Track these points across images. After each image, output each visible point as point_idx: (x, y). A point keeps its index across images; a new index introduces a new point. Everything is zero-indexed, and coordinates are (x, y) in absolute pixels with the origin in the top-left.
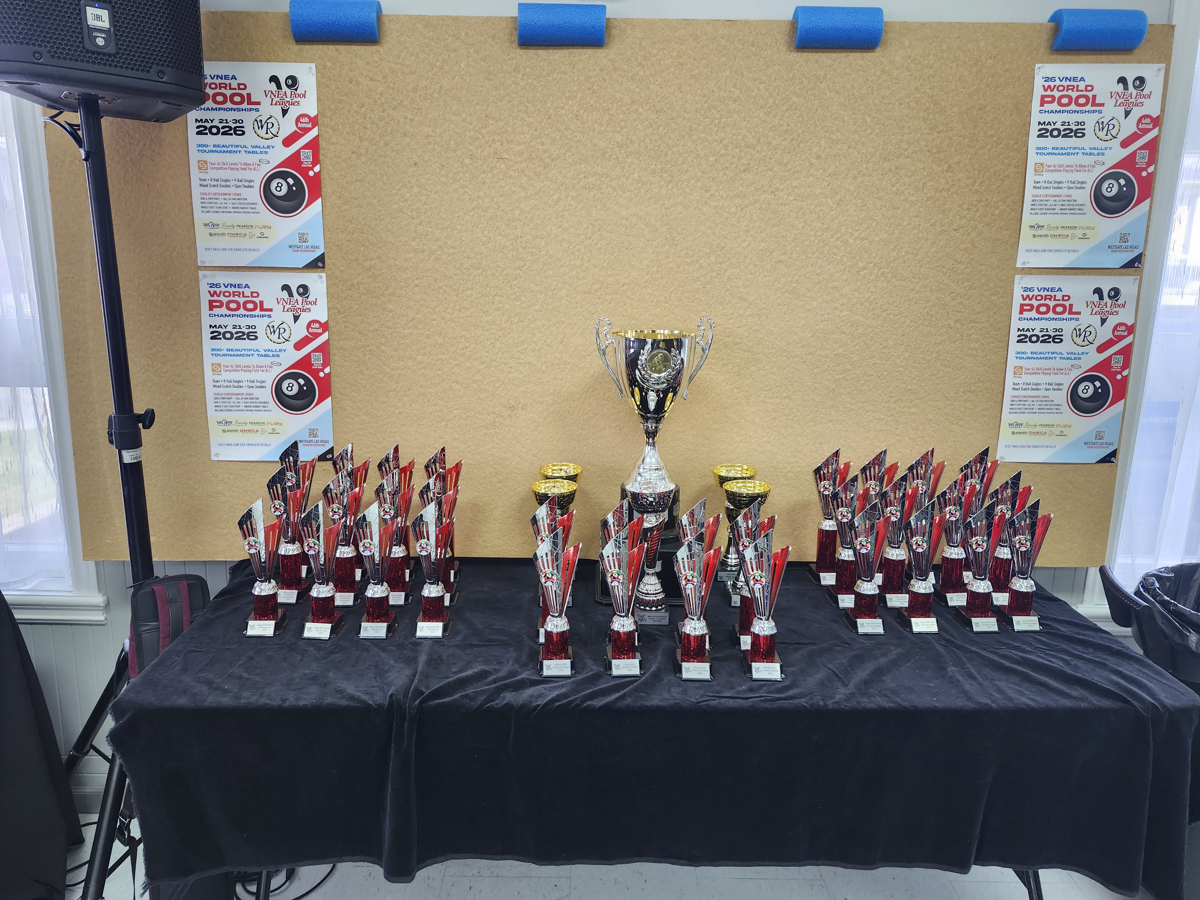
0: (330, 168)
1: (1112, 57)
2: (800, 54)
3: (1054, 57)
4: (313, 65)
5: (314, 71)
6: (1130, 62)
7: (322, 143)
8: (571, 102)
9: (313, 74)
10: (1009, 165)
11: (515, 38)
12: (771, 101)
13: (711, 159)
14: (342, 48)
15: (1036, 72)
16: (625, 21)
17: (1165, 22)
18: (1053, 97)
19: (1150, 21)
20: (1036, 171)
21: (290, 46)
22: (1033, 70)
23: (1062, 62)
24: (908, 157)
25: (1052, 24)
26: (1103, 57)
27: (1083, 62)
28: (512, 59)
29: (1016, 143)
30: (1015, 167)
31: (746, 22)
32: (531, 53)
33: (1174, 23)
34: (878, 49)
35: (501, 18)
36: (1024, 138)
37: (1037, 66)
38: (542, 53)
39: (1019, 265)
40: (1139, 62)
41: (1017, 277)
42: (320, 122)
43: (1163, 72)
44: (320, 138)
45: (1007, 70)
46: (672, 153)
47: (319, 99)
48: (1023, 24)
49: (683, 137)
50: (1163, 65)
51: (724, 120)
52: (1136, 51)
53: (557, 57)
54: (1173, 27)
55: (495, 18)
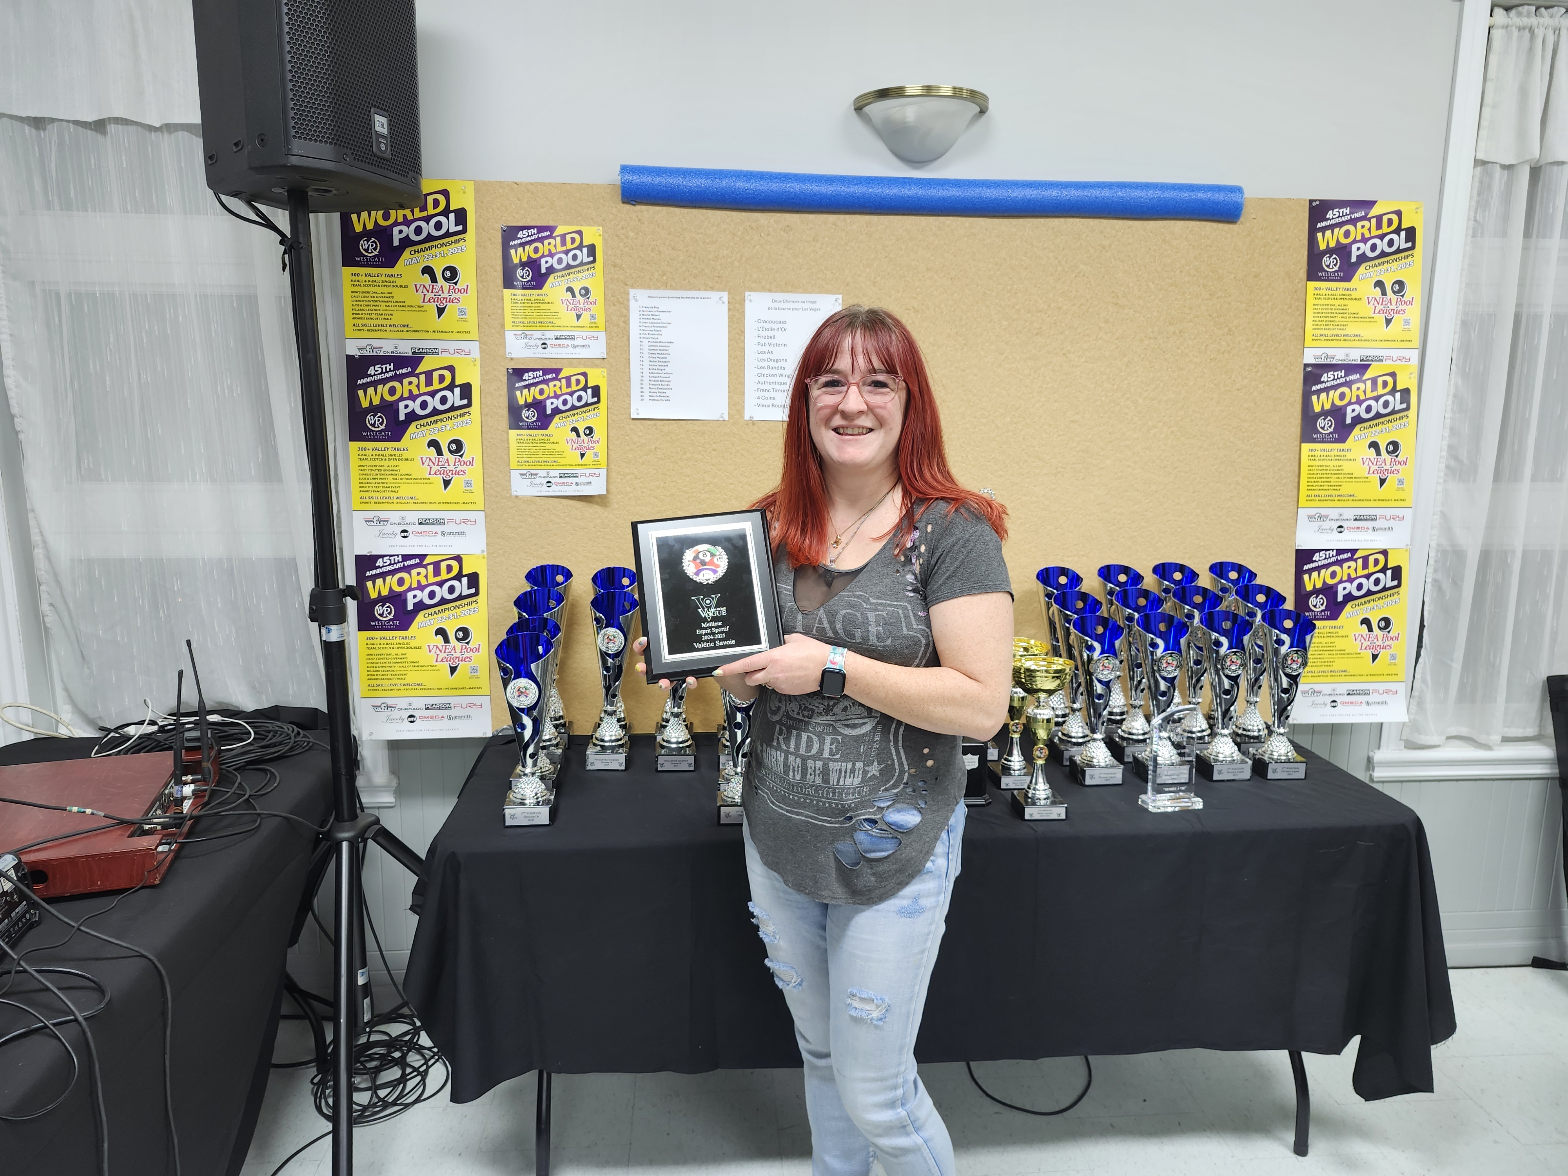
12: (1060, 268)
13: (1005, 323)
24: (1191, 321)
46: (967, 318)
49: (977, 302)
51: (1016, 286)
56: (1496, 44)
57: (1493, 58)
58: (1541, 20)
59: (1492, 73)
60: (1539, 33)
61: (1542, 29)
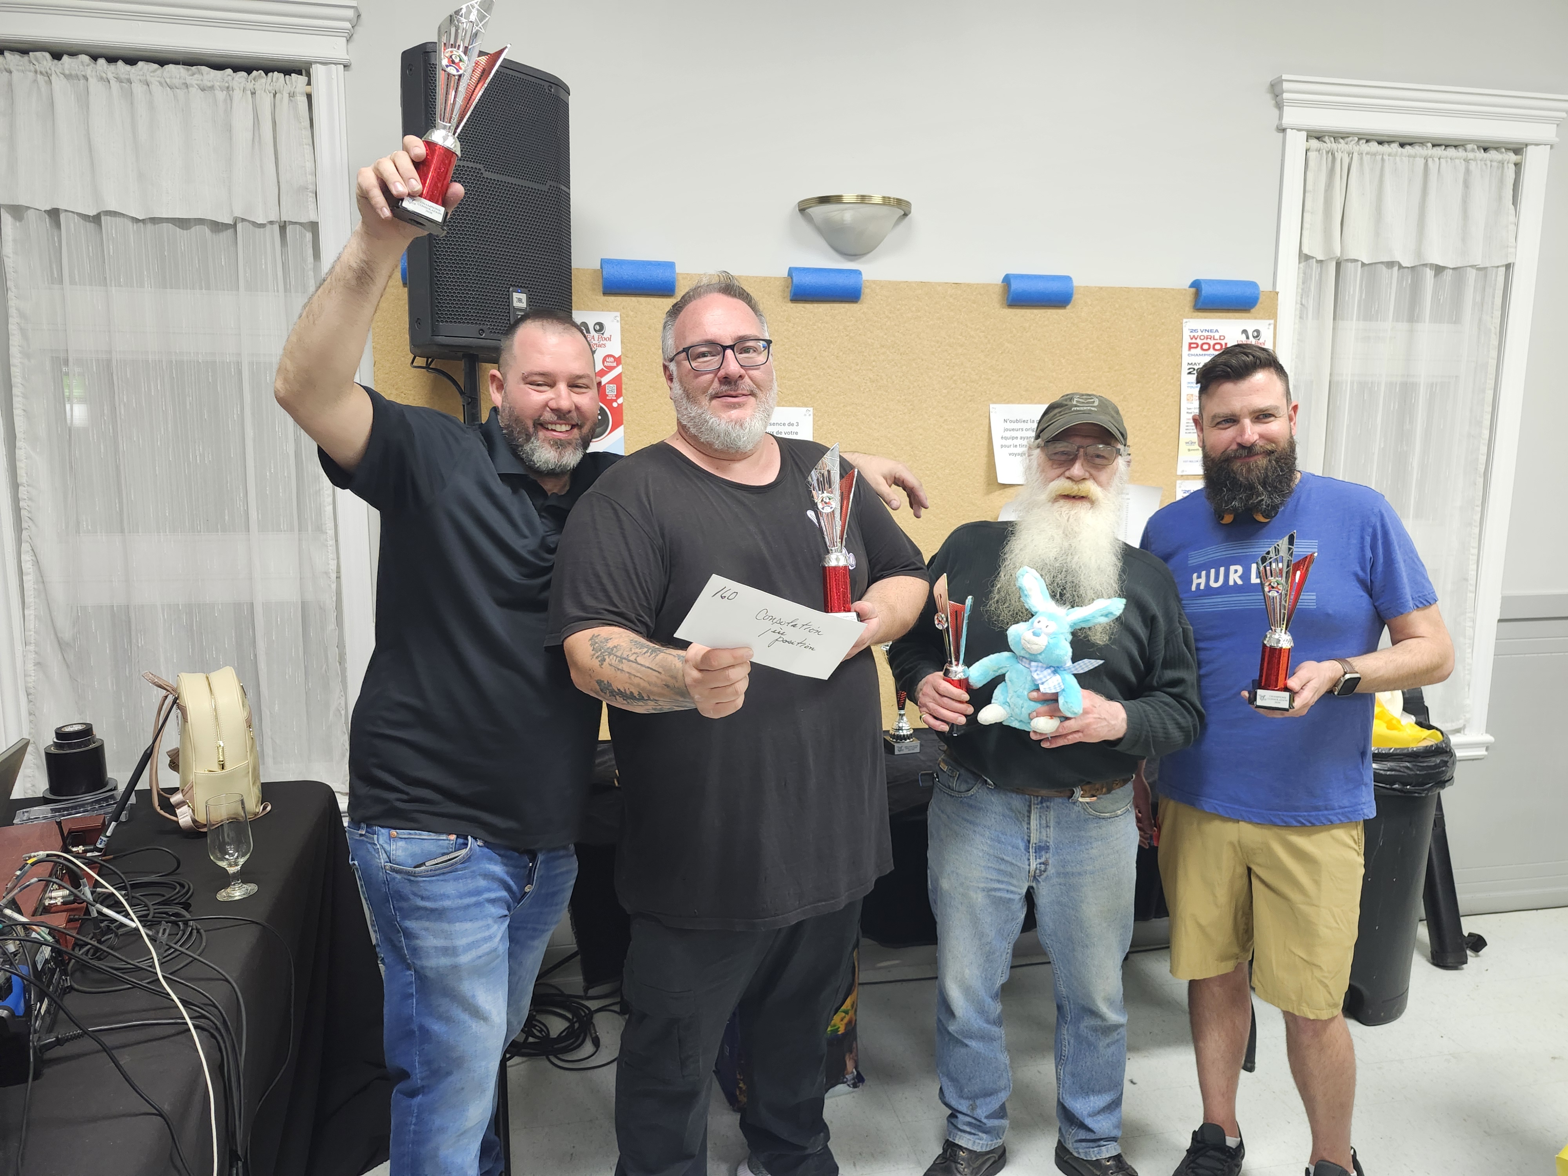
0: (631, 400)
1: (1237, 315)
2: (1010, 310)
3: (1196, 314)
4: (618, 314)
5: (619, 319)
6: (1249, 319)
7: (624, 379)
8: (832, 346)
9: (618, 321)
10: (1168, 396)
11: (788, 295)
12: (989, 346)
13: (944, 391)
14: (643, 300)
15: (1184, 325)
16: (874, 282)
17: (1271, 290)
18: (1197, 344)
19: (1261, 289)
20: (1188, 400)
21: (597, 297)
22: (1182, 323)
23: (1201, 318)
25: (1193, 290)
26: (1230, 315)
27: (1216, 318)
28: (785, 311)
29: (1173, 379)
30: (1172, 397)
31: (969, 285)
32: (800, 306)
33: (1277, 290)
34: (1069, 307)
35: (775, 278)
36: (1178, 375)
37: (1185, 320)
38: (809, 306)
39: (1179, 473)
40: (1255, 318)
41: (1178, 482)
42: (623, 362)
43: (1272, 326)
44: (623, 375)
45: (1163, 323)
46: (914, 387)
47: (622, 342)
48: (1173, 289)
49: (922, 374)
50: (1272, 321)
51: (953, 361)
52: (1253, 310)
53: (820, 309)
54: (1277, 293)
55: (771, 278)
56: (1311, 164)
57: (1310, 175)
58: (1340, 146)
59: (1308, 188)
60: (1338, 156)
61: (1340, 153)
